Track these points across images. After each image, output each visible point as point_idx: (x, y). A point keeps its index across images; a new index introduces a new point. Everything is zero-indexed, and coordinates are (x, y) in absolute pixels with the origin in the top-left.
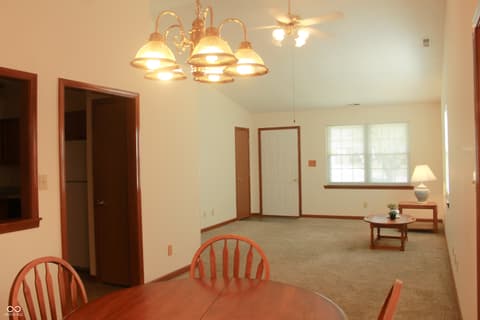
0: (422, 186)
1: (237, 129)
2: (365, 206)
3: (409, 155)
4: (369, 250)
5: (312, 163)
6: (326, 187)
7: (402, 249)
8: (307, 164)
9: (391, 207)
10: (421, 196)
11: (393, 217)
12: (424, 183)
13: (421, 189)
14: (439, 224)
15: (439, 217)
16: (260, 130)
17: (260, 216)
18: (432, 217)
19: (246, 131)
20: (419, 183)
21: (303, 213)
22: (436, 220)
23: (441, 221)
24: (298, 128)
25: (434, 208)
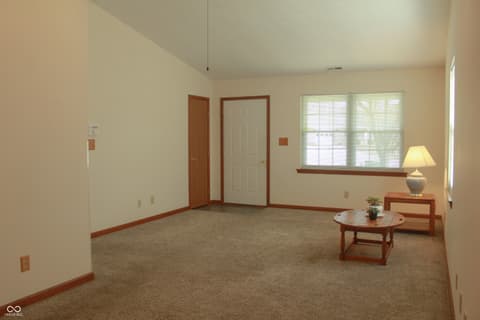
0: (417, 173)
1: (191, 98)
2: (346, 195)
3: (402, 133)
4: (339, 262)
5: (284, 142)
6: (299, 171)
7: (383, 262)
8: (278, 142)
9: (373, 202)
10: (415, 187)
11: (373, 216)
12: (420, 169)
13: (416, 176)
14: (437, 222)
15: (437, 213)
16: (223, 100)
17: (221, 205)
18: (428, 213)
19: (207, 100)
20: (413, 169)
21: (272, 202)
22: (432, 217)
23: (439, 218)
24: (268, 97)
25: (431, 202)
